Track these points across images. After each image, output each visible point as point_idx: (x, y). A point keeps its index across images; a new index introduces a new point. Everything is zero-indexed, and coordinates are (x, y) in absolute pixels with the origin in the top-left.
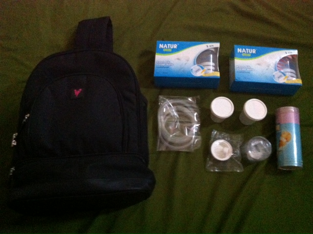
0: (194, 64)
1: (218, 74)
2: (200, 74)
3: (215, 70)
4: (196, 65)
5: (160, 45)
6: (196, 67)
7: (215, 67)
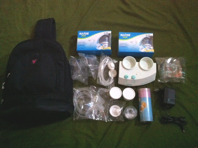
0: (98, 43)
1: (110, 48)
2: (100, 48)
3: (109, 46)
4: (99, 44)
5: (80, 33)
6: (99, 45)
7: (109, 44)
